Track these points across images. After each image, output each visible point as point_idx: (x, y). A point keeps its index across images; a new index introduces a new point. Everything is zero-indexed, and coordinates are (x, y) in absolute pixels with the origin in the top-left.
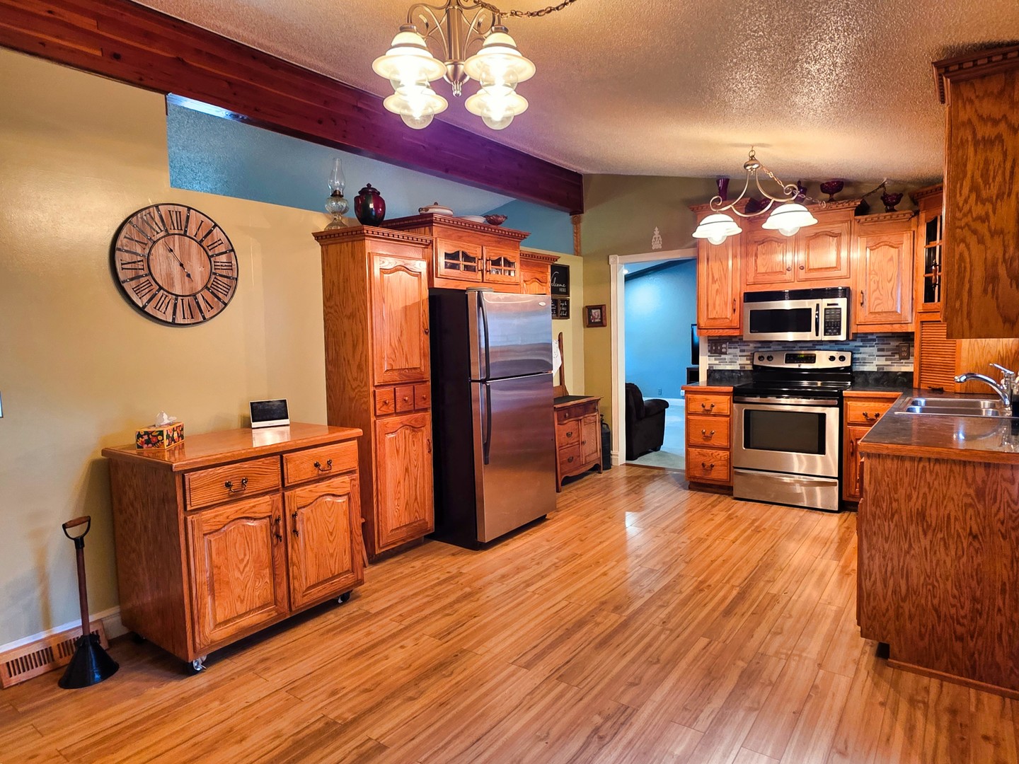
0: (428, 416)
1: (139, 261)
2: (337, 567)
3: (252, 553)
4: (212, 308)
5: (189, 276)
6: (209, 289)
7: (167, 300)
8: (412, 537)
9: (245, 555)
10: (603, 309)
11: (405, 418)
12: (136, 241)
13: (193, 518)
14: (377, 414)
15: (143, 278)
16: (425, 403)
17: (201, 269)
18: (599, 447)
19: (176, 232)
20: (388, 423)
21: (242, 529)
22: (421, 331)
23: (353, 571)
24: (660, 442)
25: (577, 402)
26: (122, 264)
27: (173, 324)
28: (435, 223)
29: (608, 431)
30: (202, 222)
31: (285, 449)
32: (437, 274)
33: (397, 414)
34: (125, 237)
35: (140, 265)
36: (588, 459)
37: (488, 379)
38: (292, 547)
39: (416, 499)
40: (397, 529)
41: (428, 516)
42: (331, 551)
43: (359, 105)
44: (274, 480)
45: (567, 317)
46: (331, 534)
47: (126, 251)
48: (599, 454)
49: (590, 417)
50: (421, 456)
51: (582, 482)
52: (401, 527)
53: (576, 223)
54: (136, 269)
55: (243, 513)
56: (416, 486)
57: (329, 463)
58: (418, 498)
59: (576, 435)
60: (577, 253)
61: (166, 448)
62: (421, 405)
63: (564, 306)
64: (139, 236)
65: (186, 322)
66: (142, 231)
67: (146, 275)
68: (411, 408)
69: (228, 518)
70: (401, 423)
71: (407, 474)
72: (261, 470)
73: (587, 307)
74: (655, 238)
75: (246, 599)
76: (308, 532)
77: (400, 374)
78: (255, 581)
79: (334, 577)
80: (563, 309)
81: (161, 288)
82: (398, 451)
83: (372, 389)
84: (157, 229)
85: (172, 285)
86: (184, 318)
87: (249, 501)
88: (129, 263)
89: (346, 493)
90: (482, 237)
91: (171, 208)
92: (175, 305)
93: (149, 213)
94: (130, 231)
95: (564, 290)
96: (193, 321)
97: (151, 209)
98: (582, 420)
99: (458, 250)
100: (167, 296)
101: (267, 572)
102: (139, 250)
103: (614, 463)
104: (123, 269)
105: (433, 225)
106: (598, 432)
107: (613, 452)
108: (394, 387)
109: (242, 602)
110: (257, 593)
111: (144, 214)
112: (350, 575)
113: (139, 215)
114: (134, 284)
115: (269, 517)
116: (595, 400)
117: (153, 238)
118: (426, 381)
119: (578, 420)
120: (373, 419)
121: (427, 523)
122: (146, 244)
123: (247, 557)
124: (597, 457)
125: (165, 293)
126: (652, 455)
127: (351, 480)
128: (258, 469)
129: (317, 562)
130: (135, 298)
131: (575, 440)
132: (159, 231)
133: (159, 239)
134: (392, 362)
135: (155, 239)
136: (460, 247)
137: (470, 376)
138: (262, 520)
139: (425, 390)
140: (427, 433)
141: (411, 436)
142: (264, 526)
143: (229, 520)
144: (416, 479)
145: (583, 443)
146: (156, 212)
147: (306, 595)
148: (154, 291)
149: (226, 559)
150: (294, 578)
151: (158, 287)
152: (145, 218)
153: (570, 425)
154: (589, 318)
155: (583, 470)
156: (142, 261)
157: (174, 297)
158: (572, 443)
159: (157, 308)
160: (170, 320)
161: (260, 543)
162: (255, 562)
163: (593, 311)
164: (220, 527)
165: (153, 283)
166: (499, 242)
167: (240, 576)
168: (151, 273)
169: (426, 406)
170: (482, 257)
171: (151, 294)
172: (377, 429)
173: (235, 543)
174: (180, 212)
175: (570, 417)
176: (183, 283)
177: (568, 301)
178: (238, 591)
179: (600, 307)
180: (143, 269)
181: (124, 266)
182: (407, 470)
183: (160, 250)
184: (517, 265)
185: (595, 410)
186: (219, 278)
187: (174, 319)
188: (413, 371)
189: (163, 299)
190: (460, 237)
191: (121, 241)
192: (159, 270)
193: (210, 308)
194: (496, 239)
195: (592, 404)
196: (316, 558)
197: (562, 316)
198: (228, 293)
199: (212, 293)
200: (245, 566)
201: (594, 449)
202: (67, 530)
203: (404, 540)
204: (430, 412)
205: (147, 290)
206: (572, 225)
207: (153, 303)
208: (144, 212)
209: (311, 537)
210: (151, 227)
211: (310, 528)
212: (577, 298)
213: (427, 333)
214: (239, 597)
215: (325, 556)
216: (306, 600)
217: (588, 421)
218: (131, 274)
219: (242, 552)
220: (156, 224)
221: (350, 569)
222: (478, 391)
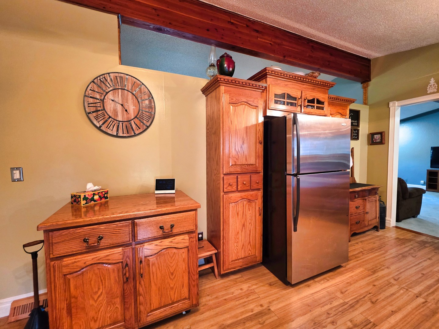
0: (260, 193)
1: (98, 103)
2: (176, 296)
3: (105, 288)
4: (140, 128)
5: (126, 111)
6: (138, 118)
7: (114, 124)
8: (247, 265)
9: (99, 289)
10: (383, 134)
11: (243, 194)
12: (96, 92)
13: (54, 263)
14: (225, 191)
15: (100, 112)
16: (257, 186)
17: (134, 107)
18: (378, 215)
19: (120, 87)
20: (231, 197)
21: (97, 271)
22: (257, 142)
23: (189, 298)
24: (418, 212)
25: (364, 188)
26: (88, 104)
27: (117, 136)
28: (269, 75)
29: (384, 206)
30: (135, 82)
31: (136, 217)
32: (268, 107)
33: (238, 191)
34: (90, 90)
35: (98, 105)
36: (370, 223)
37: (298, 173)
38: (140, 283)
39: (250, 242)
40: (236, 260)
41: (257, 253)
42: (172, 286)
43: (232, 21)
44: (126, 237)
45: (358, 139)
46: (172, 274)
47: (91, 97)
48: (378, 220)
49: (372, 198)
50: (254, 218)
51: (365, 236)
52: (239, 259)
53: (365, 88)
54: (97, 107)
55: (99, 260)
56: (250, 235)
57: (172, 226)
58: (251, 242)
59: (362, 208)
60: (365, 103)
61: (82, 205)
62: (255, 186)
63: (356, 133)
64: (98, 90)
65: (124, 135)
66: (100, 87)
67: (102, 110)
68: (249, 188)
69: (85, 263)
70: (241, 197)
71: (244, 228)
72: (115, 230)
73: (370, 133)
74: (431, 86)
75: (99, 319)
76: (153, 273)
77: (241, 168)
78: (107, 307)
79: (173, 303)
80: (355, 134)
81: (110, 117)
82: (238, 214)
83: (222, 176)
84: (109, 86)
85: (117, 116)
86: (123, 133)
87: (105, 251)
88: (92, 103)
89: (185, 246)
90: (301, 86)
91: (117, 74)
92: (118, 126)
93: (104, 77)
94: (93, 86)
95: (356, 124)
96: (128, 135)
97: (106, 75)
98: (367, 200)
99: (284, 92)
100: (113, 121)
101: (118, 300)
102: (98, 96)
103: (387, 225)
104: (89, 106)
105: (267, 77)
106: (377, 206)
107: (387, 218)
108: (237, 175)
109: (95, 321)
110: (109, 315)
111: (101, 78)
112: (187, 301)
113: (99, 78)
114: (95, 114)
115: (122, 262)
116: (377, 188)
117: (106, 90)
118: (260, 172)
119: (364, 199)
120: (222, 194)
121: (257, 257)
122: (102, 94)
123: (101, 290)
124: (376, 222)
125: (113, 120)
126: (412, 220)
127: (190, 238)
128: (112, 230)
129: (160, 293)
130: (95, 122)
131: (362, 211)
132: (110, 87)
133: (109, 92)
134: (236, 160)
135: (107, 91)
136: (286, 91)
137: (286, 171)
138: (115, 265)
139: (259, 178)
140: (259, 203)
141: (247, 205)
142: (115, 269)
143: (85, 265)
144: (250, 231)
145: (367, 213)
146: (108, 77)
147: (149, 315)
148: (106, 118)
149: (83, 292)
150: (140, 304)
151: (109, 117)
152: (102, 80)
153: (358, 202)
154: (372, 140)
155: (366, 229)
156: (100, 102)
157: (118, 122)
158: (359, 213)
159: (108, 127)
160: (115, 134)
161: (113, 281)
162: (107, 293)
163: (375, 136)
164: (79, 269)
165: (106, 114)
166: (314, 89)
167: (94, 303)
168: (104, 109)
169: (258, 187)
170: (301, 97)
171: (104, 120)
172: (224, 200)
173: (91, 281)
174: (122, 77)
175: (358, 197)
176: (123, 115)
177: (358, 130)
178: (92, 314)
179: (381, 133)
180: (100, 107)
181: (89, 105)
182: (244, 225)
183: (110, 96)
184: (326, 104)
185: (376, 193)
186: (144, 113)
187: (117, 133)
188: (251, 166)
189: (111, 122)
190: (286, 85)
191: (88, 92)
192: (110, 106)
193: (138, 129)
194: (312, 87)
195: (374, 190)
196: (159, 290)
197: (354, 138)
198: (149, 120)
199: (140, 120)
200: (99, 297)
201: (374, 216)
202: (25, 248)
203: (241, 267)
204: (262, 191)
205: (102, 118)
206: (362, 89)
207: (106, 125)
208: (101, 77)
209: (155, 277)
210: (105, 85)
211: (154, 270)
212: (364, 129)
213: (261, 143)
214: (93, 318)
215: (167, 289)
216: (149, 319)
217: (371, 200)
218: (93, 109)
219: (97, 286)
220: (108, 83)
221: (187, 298)
222: (291, 181)
